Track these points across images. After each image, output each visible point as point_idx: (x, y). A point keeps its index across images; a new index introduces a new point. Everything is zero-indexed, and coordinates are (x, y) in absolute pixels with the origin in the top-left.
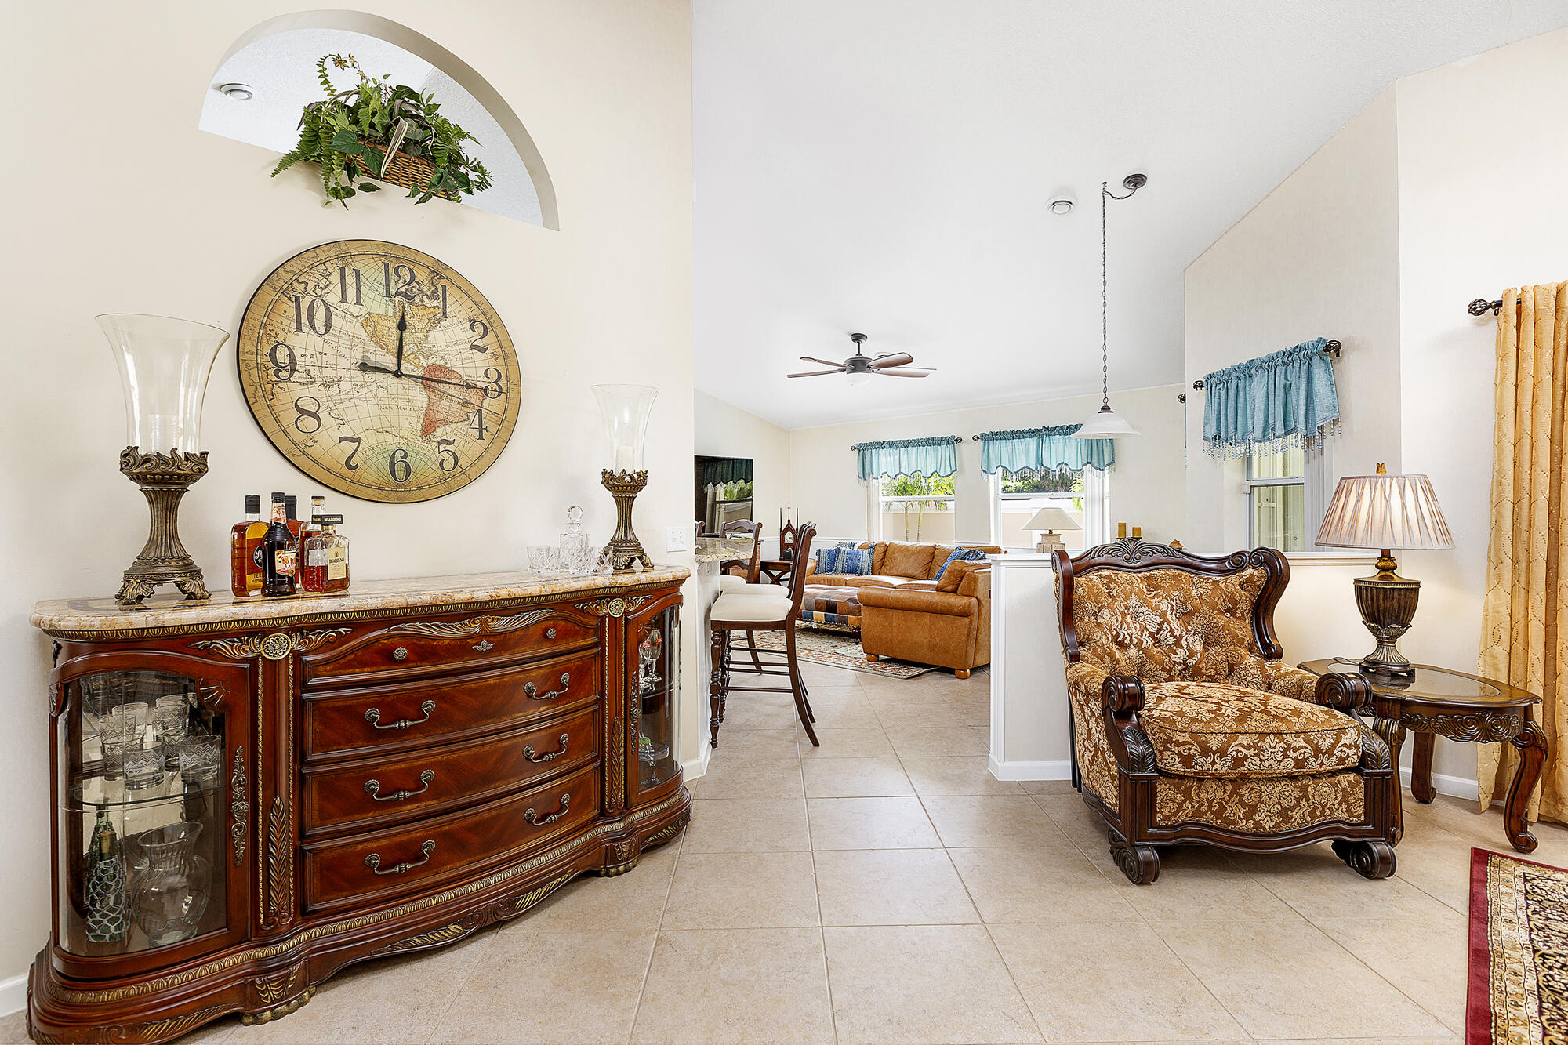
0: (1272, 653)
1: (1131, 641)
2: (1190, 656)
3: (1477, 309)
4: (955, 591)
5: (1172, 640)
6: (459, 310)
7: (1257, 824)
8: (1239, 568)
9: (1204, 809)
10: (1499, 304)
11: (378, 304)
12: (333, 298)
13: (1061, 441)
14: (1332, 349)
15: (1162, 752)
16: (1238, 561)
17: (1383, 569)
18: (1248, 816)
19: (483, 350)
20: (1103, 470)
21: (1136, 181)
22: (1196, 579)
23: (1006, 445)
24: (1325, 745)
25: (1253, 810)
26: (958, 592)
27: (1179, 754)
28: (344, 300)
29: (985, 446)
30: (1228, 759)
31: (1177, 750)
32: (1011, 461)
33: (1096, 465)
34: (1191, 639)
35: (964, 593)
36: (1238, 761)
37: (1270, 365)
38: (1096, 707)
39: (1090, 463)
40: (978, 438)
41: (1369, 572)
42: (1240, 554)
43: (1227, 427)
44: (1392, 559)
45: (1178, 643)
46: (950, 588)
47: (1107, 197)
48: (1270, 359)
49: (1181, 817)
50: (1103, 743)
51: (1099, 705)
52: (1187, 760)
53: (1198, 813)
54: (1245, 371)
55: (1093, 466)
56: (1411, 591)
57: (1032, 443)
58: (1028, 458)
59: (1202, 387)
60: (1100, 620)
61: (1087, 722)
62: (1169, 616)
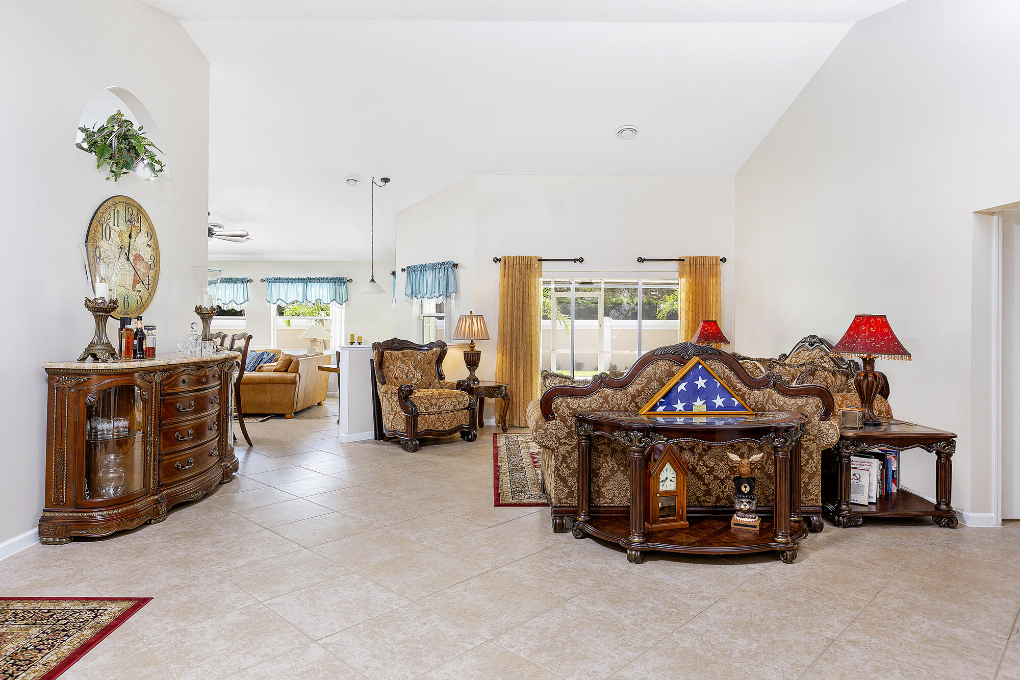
0: (441, 377)
1: (399, 377)
2: (418, 381)
3: (496, 260)
4: (286, 371)
5: (412, 376)
6: (144, 228)
7: (444, 428)
8: (431, 348)
9: (430, 425)
10: (500, 260)
11: (123, 227)
12: (111, 224)
13: (318, 286)
14: (455, 265)
15: (419, 407)
16: (431, 346)
17: (471, 347)
18: (442, 425)
19: (150, 247)
20: (342, 304)
21: (386, 180)
22: (418, 352)
23: (283, 286)
24: (461, 400)
25: (443, 423)
26: (288, 371)
27: (424, 407)
28: (114, 225)
29: (269, 286)
30: (437, 407)
31: (424, 405)
32: (286, 296)
33: (338, 302)
34: (418, 375)
35: (292, 371)
36: (440, 407)
37: (434, 267)
38: (396, 398)
39: (334, 300)
40: (264, 281)
41: (468, 350)
42: (432, 343)
43: (416, 290)
44: (474, 344)
45: (414, 377)
46: (283, 369)
47: (374, 184)
48: (433, 265)
49: (424, 429)
50: (399, 409)
51: (397, 397)
52: (426, 409)
53: (429, 426)
54: (423, 268)
55: (336, 302)
56: (479, 353)
57: (300, 286)
58: (298, 294)
59: (405, 271)
60: (390, 369)
61: (391, 405)
62: (411, 367)
